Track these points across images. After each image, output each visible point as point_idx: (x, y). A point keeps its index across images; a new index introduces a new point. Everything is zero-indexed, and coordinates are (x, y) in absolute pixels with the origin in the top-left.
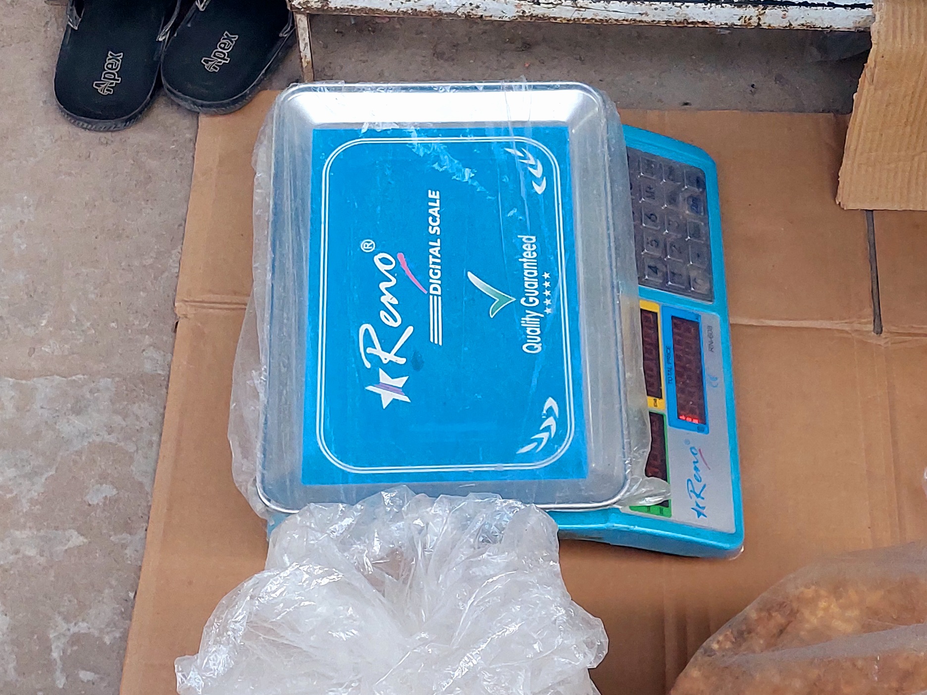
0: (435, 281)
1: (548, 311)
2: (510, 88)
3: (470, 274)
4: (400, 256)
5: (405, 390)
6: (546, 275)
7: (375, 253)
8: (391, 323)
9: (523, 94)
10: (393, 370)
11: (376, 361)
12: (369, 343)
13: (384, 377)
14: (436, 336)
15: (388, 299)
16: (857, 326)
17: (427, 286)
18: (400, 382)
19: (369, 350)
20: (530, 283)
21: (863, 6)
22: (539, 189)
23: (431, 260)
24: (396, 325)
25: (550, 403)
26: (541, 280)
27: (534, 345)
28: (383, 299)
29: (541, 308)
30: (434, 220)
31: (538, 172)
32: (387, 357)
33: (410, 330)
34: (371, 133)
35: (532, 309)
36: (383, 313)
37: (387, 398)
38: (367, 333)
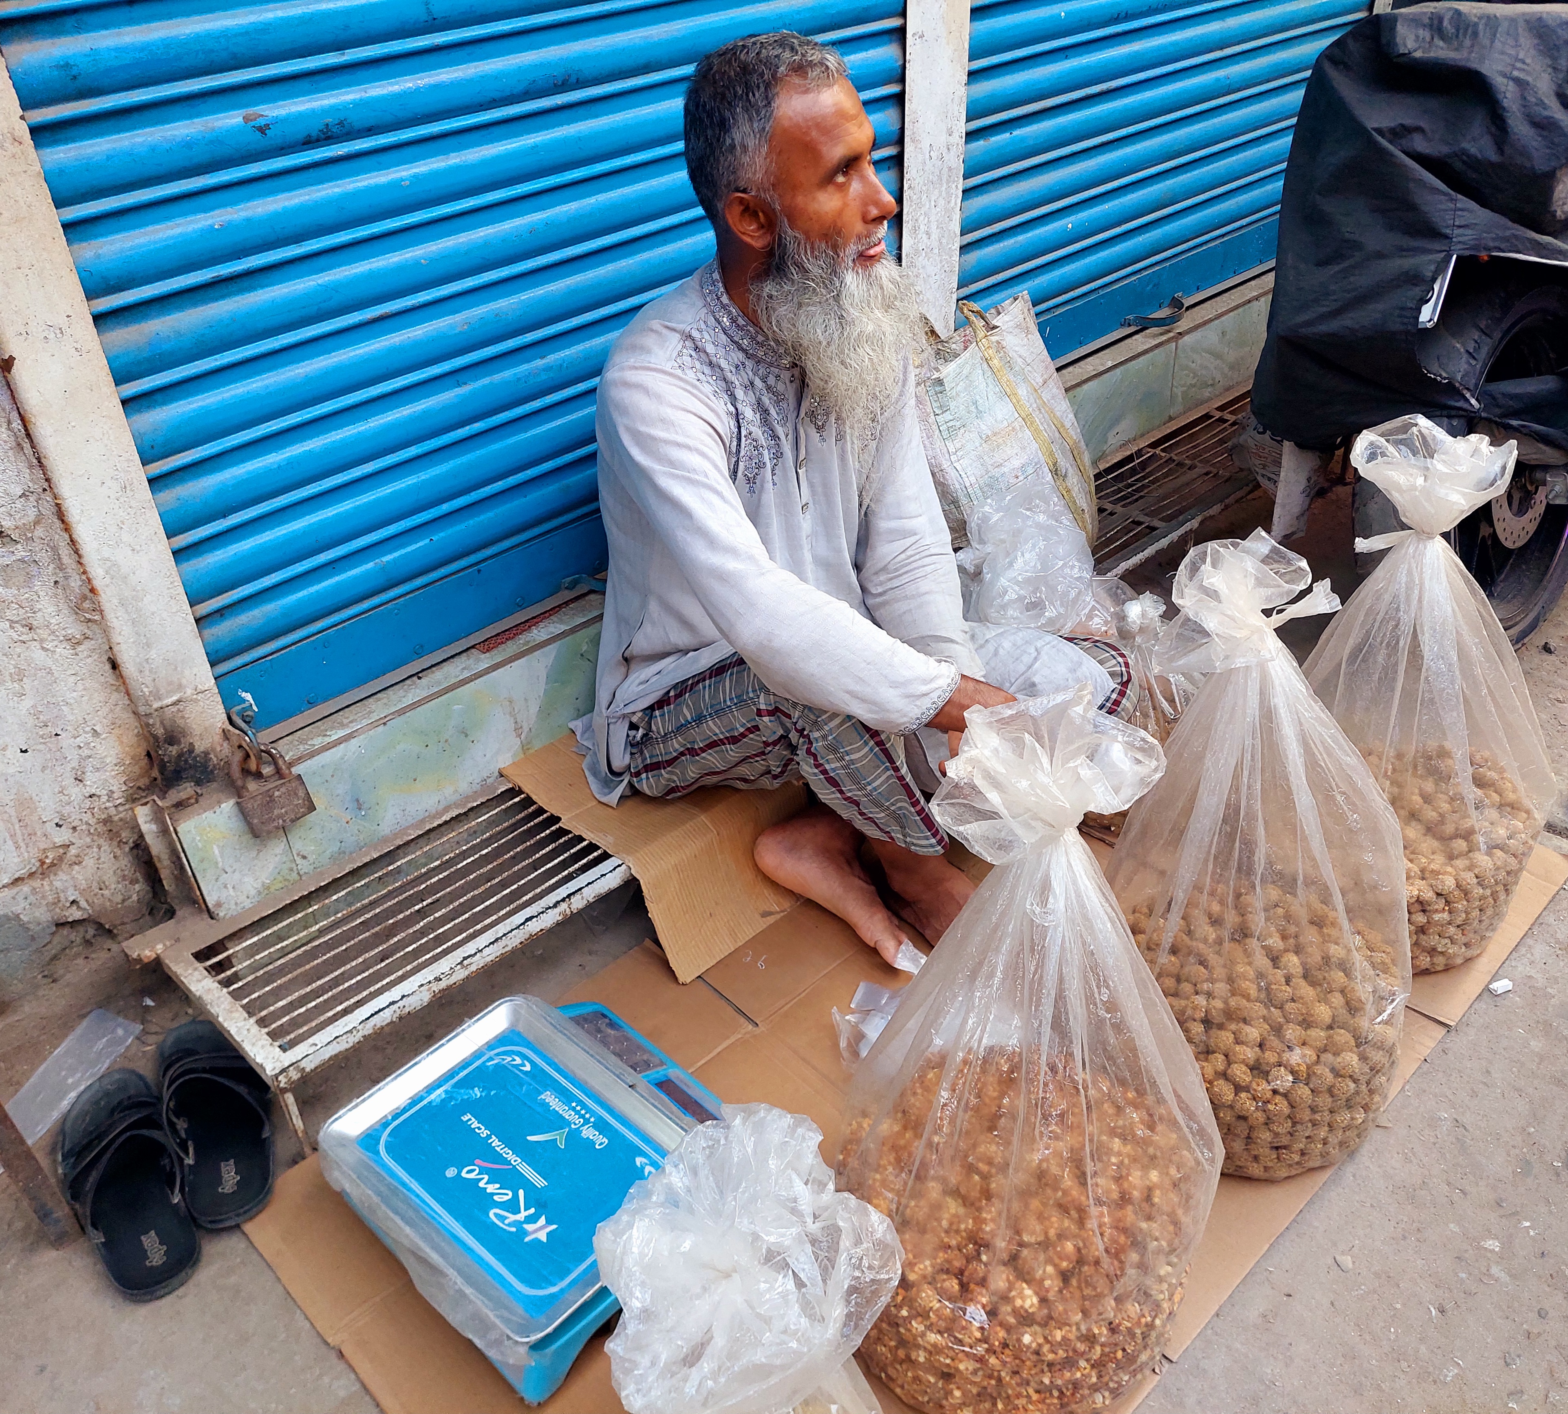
0: (510, 1156)
1: (592, 1120)
2: (463, 1030)
3: (529, 1138)
4: (477, 1161)
5: (549, 1222)
6: (574, 1104)
7: (459, 1172)
8: (506, 1198)
9: (473, 1027)
10: (531, 1219)
11: (516, 1223)
12: (502, 1218)
13: (529, 1227)
14: (540, 1182)
15: (491, 1189)
16: (743, 1031)
17: (509, 1163)
18: (542, 1221)
19: (506, 1222)
20: (568, 1115)
21: (619, 866)
22: (528, 1068)
23: (498, 1149)
24: (510, 1196)
25: (639, 1161)
26: (574, 1109)
27: (601, 1141)
28: (488, 1191)
29: (586, 1121)
30: (479, 1128)
31: (518, 1061)
32: (521, 1216)
33: (521, 1193)
34: (396, 1116)
35: (583, 1125)
36: (496, 1198)
37: (543, 1236)
38: (496, 1215)
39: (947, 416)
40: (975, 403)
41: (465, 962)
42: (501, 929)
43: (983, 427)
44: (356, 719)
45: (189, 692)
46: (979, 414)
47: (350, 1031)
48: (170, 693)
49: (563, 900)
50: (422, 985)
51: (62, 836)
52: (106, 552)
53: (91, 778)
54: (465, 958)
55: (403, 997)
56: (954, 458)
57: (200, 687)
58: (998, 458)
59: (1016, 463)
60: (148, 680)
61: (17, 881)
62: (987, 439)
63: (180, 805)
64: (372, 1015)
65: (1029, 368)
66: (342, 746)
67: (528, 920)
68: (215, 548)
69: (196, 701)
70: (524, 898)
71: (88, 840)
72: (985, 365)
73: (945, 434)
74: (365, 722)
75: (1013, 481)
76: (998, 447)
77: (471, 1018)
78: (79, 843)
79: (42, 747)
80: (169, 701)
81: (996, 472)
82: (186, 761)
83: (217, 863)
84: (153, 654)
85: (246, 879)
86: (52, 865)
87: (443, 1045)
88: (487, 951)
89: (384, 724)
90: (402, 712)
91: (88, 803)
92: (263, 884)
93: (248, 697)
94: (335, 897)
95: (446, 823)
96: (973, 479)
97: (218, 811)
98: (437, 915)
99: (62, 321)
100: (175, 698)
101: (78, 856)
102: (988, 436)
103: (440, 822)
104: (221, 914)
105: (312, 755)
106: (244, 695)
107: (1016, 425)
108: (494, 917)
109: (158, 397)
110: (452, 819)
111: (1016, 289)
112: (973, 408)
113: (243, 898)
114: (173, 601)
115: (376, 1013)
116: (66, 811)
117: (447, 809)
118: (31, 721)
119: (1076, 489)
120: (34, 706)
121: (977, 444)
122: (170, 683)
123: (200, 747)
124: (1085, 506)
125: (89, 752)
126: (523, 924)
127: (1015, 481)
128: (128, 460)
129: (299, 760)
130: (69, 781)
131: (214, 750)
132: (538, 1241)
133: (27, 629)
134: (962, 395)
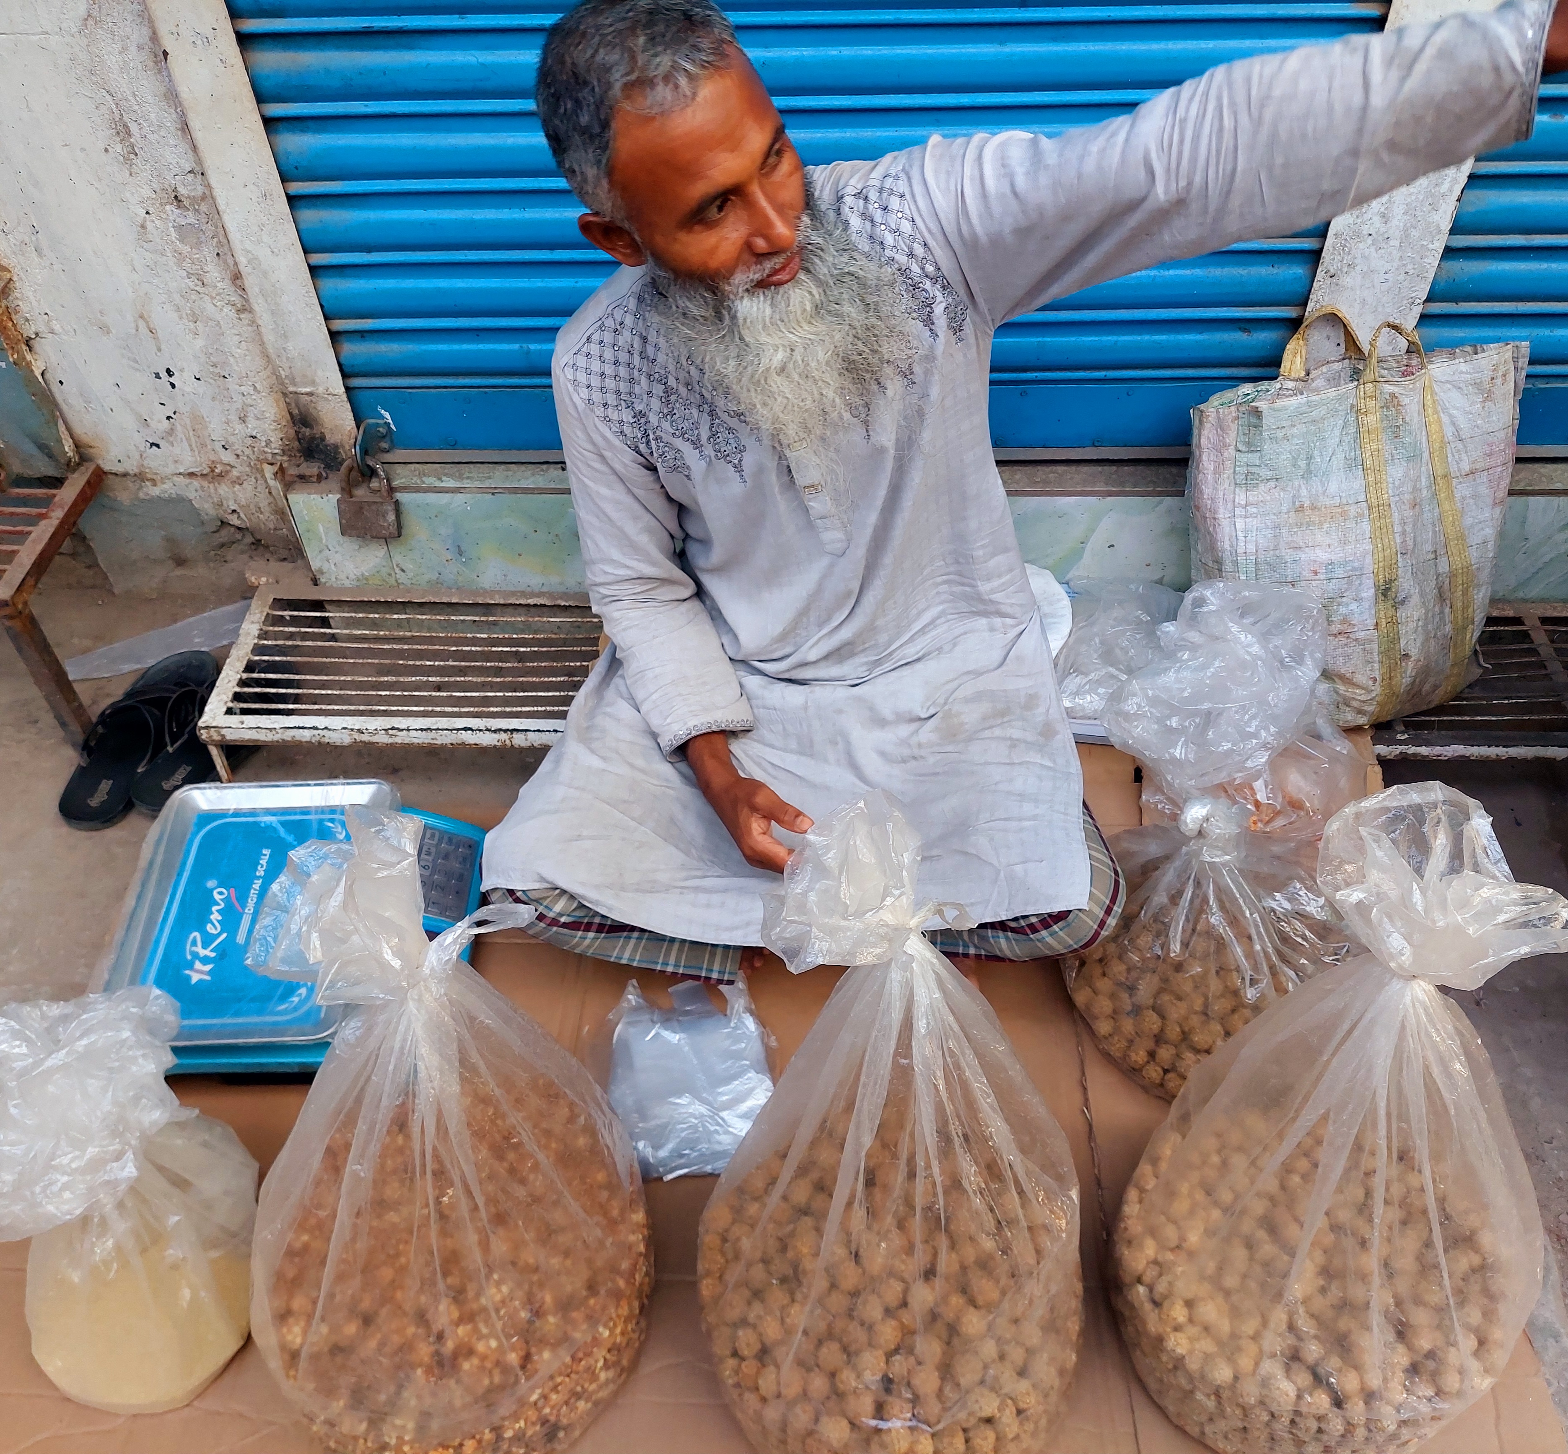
0: (251, 903)
4: (232, 890)
7: (215, 889)
8: (213, 932)
9: (340, 787)
10: (205, 960)
11: (196, 955)
12: (194, 943)
13: (198, 965)
14: (241, 939)
15: (214, 917)
17: (244, 907)
18: (208, 968)
19: (194, 949)
23: (252, 891)
24: (216, 933)
28: (212, 917)
30: (261, 867)
32: (203, 952)
33: (224, 935)
34: (235, 815)
36: (209, 926)
37: (195, 978)
38: (195, 938)
39: (1254, 458)
40: (1310, 458)
41: (390, 732)
42: (443, 722)
43: (1304, 492)
44: (474, 478)
45: (321, 390)
46: (1308, 474)
47: (270, 729)
48: (305, 385)
49: (505, 731)
50: (345, 728)
51: (227, 457)
52: (248, 245)
53: (252, 422)
54: (393, 728)
55: (326, 728)
56: (1238, 511)
57: (331, 390)
58: (1299, 540)
59: (1323, 555)
60: (286, 365)
61: (192, 475)
62: (1300, 509)
63: (302, 477)
64: (295, 728)
65: (1460, 445)
66: (448, 495)
67: (466, 729)
68: (359, 277)
69: (327, 399)
70: (492, 709)
71: (248, 469)
72: (1352, 419)
73: (1240, 478)
74: (478, 484)
75: (1307, 574)
76: (1308, 524)
77: (345, 778)
78: (240, 468)
79: (212, 381)
80: (304, 390)
81: (1288, 555)
82: (318, 445)
83: (321, 539)
84: (290, 346)
85: (347, 564)
86: (220, 475)
87: (309, 785)
88: (413, 733)
89: (493, 494)
90: (514, 491)
91: (249, 441)
92: (363, 575)
93: (387, 415)
94: (396, 616)
95: (528, 605)
96: (1251, 548)
97: (325, 498)
98: (430, 679)
99: (210, 33)
100: (308, 390)
101: (238, 478)
102: (1302, 506)
103: (523, 602)
104: (323, 580)
105: (418, 490)
106: (383, 412)
107: (1353, 510)
108: (456, 709)
109: (310, 124)
110: (535, 605)
111: (1514, 332)
112: (1302, 464)
113: (342, 576)
114: (307, 309)
115: (299, 728)
116: (232, 439)
117: (540, 594)
118: (203, 359)
119: (1412, 625)
120: (206, 347)
121: (1284, 509)
122: (304, 376)
123: (331, 439)
124: (1414, 652)
125: (251, 402)
126: (458, 730)
127: (1310, 576)
128: (268, 173)
129: (405, 489)
130: (234, 417)
131: (343, 447)
132: (189, 978)
133: (200, 283)
134: (1296, 441)
